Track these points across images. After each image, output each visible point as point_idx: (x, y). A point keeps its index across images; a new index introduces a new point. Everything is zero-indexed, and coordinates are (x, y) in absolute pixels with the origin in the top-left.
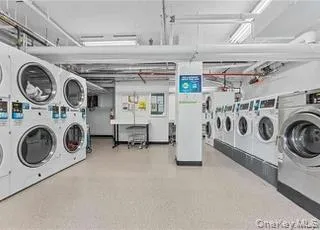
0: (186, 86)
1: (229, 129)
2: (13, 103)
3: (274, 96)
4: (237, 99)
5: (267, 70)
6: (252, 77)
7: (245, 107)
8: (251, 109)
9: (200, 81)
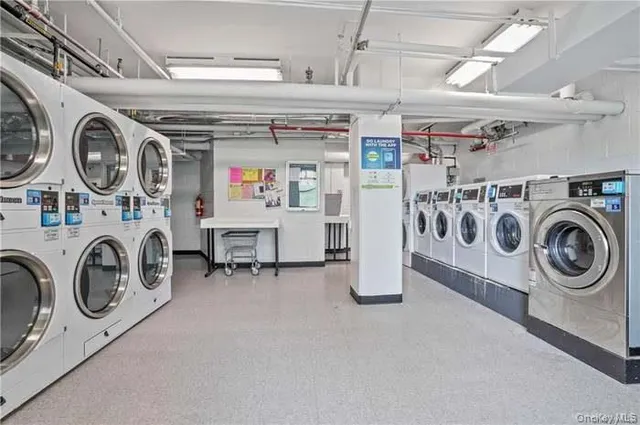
0: (373, 156)
1: (442, 233)
2: (67, 194)
3: (521, 181)
4: (451, 179)
5: (501, 131)
6: (477, 141)
7: (472, 195)
8: (482, 199)
9: (398, 148)
